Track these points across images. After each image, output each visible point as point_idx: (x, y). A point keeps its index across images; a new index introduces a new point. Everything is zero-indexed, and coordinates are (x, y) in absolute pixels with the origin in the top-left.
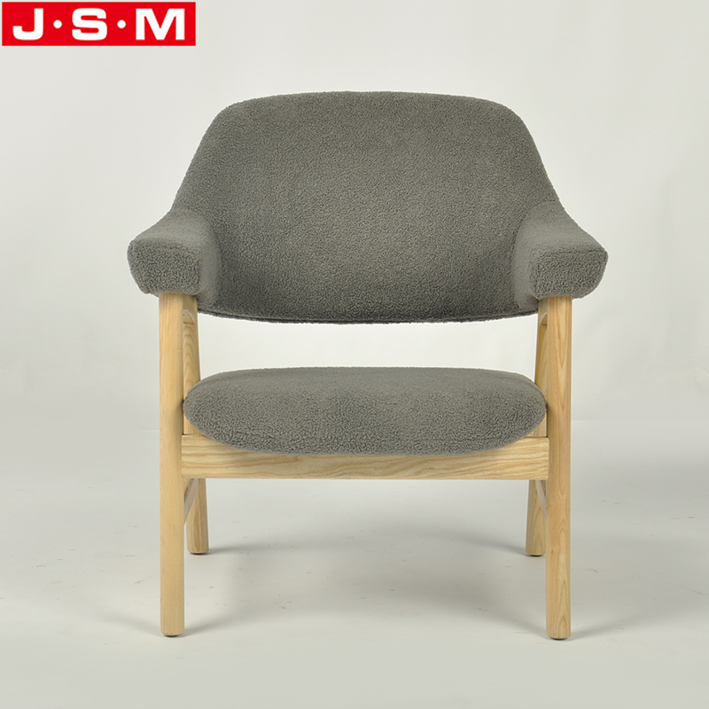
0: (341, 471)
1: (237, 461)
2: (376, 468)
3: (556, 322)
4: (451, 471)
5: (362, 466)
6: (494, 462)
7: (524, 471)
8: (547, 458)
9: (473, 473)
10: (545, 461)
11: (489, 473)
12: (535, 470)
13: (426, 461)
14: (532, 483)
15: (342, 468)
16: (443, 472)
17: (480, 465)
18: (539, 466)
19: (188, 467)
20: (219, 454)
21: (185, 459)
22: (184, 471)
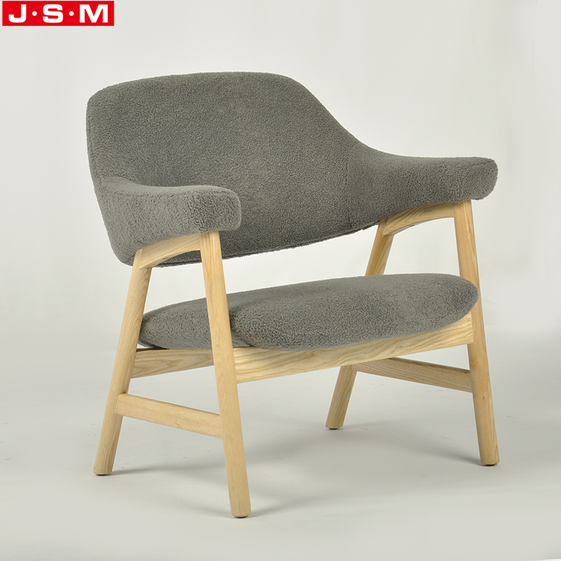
0: (344, 358)
1: (273, 363)
2: (365, 353)
3: (466, 220)
4: (413, 347)
5: (356, 353)
6: (440, 335)
7: (458, 339)
8: (471, 326)
9: (427, 346)
10: (470, 329)
11: (437, 344)
12: (465, 337)
13: (396, 342)
14: (469, 346)
15: (343, 357)
16: (408, 348)
17: (431, 339)
18: (467, 333)
19: (240, 374)
20: (260, 360)
21: (238, 368)
22: (238, 377)
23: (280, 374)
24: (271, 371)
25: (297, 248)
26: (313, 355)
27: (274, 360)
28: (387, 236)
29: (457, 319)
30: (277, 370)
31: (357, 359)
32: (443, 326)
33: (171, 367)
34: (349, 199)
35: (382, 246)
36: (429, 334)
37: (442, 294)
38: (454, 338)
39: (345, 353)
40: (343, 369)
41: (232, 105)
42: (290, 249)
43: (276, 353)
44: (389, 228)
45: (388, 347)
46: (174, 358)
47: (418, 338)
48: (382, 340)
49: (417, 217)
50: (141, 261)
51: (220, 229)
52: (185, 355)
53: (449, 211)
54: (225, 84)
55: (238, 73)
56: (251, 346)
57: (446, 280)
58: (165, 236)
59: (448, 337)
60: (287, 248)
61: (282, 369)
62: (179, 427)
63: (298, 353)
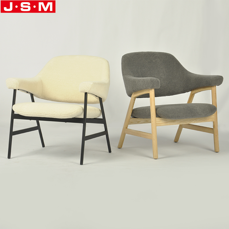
4: (200, 121)
6: (206, 119)
8: (214, 117)
11: (205, 121)
12: (213, 120)
13: (196, 119)
20: (162, 121)
21: (157, 122)
22: (157, 125)
23: (167, 125)
24: (165, 124)
25: (170, 96)
26: (175, 121)
27: (166, 121)
28: (193, 94)
29: (211, 115)
30: (166, 124)
31: (186, 123)
32: (208, 116)
33: (138, 123)
34: (184, 84)
35: (192, 97)
36: (204, 118)
37: (208, 108)
38: (210, 120)
39: (183, 121)
40: (180, 125)
41: (156, 60)
42: (168, 96)
43: (166, 120)
44: (194, 92)
45: (193, 121)
46: (139, 121)
47: (201, 119)
48: (193, 118)
49: (202, 89)
50: (134, 96)
51: (155, 88)
52: (142, 120)
53: (210, 88)
54: (155, 55)
55: (158, 52)
56: (160, 117)
57: (209, 105)
58: (141, 90)
59: (208, 119)
60: (167, 96)
61: (168, 124)
62: (141, 136)
63: (171, 120)
